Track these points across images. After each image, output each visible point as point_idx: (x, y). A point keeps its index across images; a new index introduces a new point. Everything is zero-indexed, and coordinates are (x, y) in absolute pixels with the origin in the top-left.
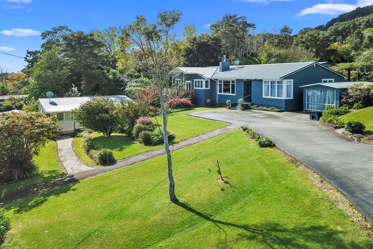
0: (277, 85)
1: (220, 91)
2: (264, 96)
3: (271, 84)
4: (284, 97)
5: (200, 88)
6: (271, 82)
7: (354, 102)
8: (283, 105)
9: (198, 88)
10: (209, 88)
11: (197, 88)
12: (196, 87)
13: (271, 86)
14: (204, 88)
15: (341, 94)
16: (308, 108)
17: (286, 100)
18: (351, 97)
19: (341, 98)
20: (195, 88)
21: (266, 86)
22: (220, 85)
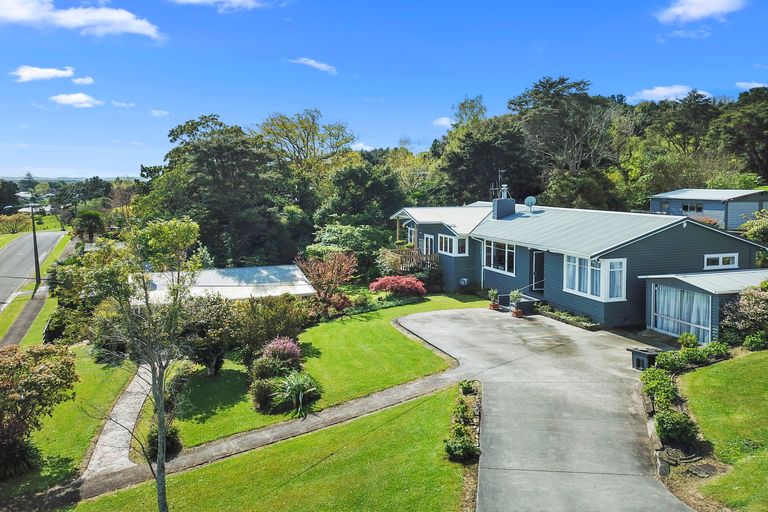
0: (589, 268)
1: (489, 264)
2: (565, 289)
3: (580, 264)
4: (604, 297)
5: (448, 254)
6: (580, 259)
7: (747, 331)
8: (601, 314)
9: (445, 253)
10: (467, 254)
11: (443, 252)
12: (441, 249)
13: (580, 268)
14: (455, 254)
15: (721, 306)
16: (656, 326)
17: (607, 305)
18: (743, 317)
19: (722, 317)
20: (439, 251)
21: (571, 268)
22: (489, 250)
